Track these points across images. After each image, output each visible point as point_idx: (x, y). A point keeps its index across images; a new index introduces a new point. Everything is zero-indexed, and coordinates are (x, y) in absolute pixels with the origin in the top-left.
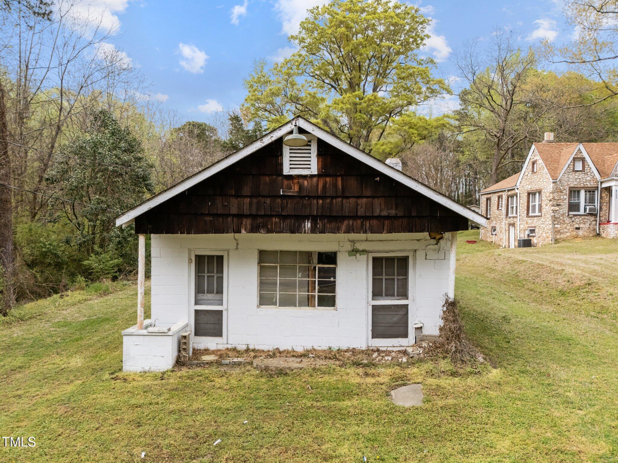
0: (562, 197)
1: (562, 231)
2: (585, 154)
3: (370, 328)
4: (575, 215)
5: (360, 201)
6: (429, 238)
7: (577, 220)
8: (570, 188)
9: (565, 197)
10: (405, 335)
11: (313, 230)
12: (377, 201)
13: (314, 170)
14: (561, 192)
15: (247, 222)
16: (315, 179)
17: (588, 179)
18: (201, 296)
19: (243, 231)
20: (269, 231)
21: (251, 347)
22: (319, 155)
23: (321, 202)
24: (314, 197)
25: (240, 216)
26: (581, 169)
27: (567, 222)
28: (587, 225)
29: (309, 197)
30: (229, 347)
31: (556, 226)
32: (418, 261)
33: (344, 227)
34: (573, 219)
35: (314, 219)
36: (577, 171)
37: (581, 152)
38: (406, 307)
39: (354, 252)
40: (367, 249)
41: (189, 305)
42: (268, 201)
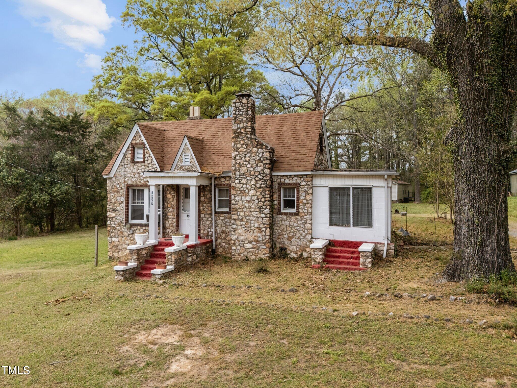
0: (118, 199)
1: (120, 247)
2: (143, 139)
4: (133, 225)
8: (128, 188)
9: (122, 199)
14: (118, 192)
26: (142, 160)
27: (126, 234)
34: (132, 231)
36: (137, 162)
37: (140, 136)
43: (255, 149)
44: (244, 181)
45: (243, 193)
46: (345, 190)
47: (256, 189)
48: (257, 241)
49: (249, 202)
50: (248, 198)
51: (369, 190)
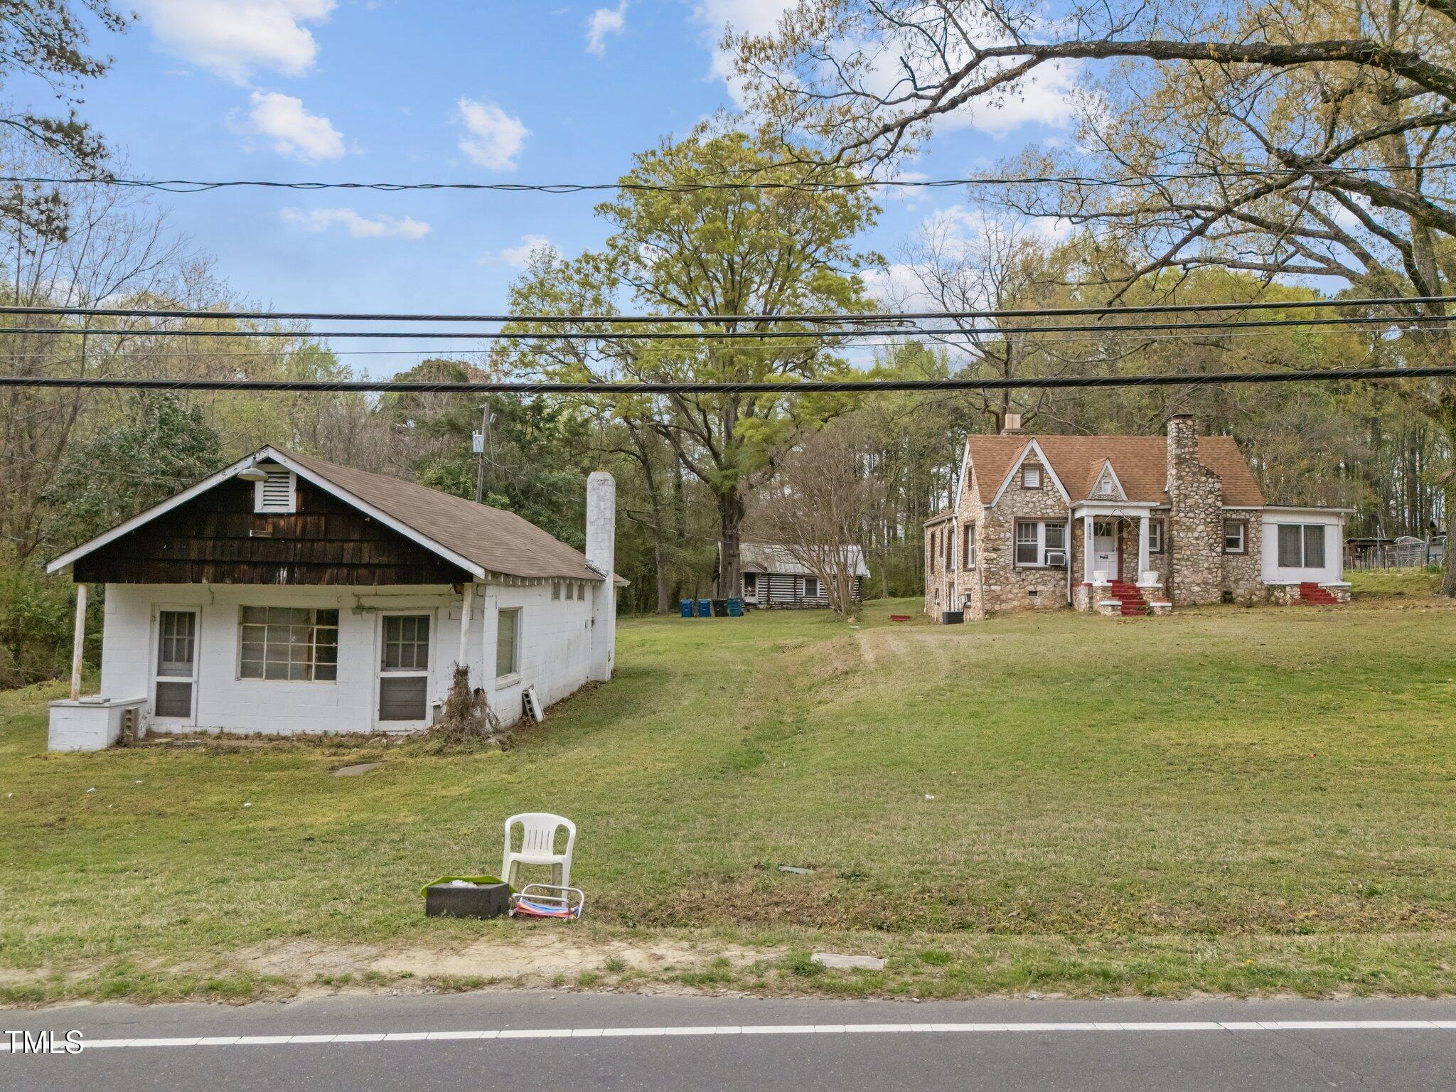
0: (1002, 535)
1: (1003, 597)
2: (1043, 459)
3: (378, 707)
4: (1026, 569)
5: (346, 546)
6: (453, 591)
7: (1031, 577)
8: (1016, 519)
9: (1008, 535)
10: (422, 717)
11: (290, 580)
12: (365, 547)
13: (292, 508)
14: (1001, 526)
15: (209, 570)
16: (293, 519)
17: (1050, 502)
18: (166, 665)
19: (204, 581)
20: (235, 581)
21: (226, 731)
22: (298, 490)
23: (299, 546)
24: (290, 540)
25: (202, 562)
26: (1037, 485)
27: (1013, 580)
28: (1050, 587)
29: (286, 540)
30: (198, 729)
31: (993, 588)
32: (440, 622)
33: (327, 577)
34: (1023, 576)
35: (291, 568)
36: (1029, 489)
37: (1036, 455)
38: (424, 680)
39: (359, 609)
40: (376, 605)
41: (150, 674)
42: (236, 544)
43: (1204, 479)
44: (1190, 515)
45: (1189, 529)
46: (1296, 528)
47: (1206, 524)
48: (1206, 583)
49: (1197, 539)
50: (1196, 534)
51: (1320, 529)
